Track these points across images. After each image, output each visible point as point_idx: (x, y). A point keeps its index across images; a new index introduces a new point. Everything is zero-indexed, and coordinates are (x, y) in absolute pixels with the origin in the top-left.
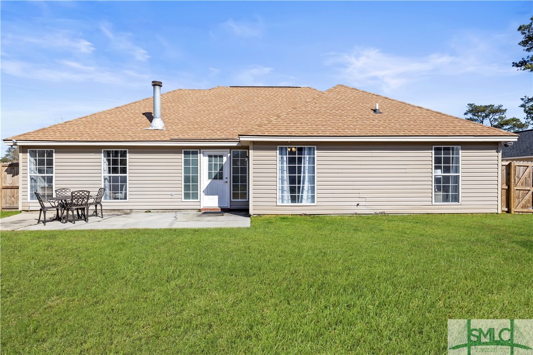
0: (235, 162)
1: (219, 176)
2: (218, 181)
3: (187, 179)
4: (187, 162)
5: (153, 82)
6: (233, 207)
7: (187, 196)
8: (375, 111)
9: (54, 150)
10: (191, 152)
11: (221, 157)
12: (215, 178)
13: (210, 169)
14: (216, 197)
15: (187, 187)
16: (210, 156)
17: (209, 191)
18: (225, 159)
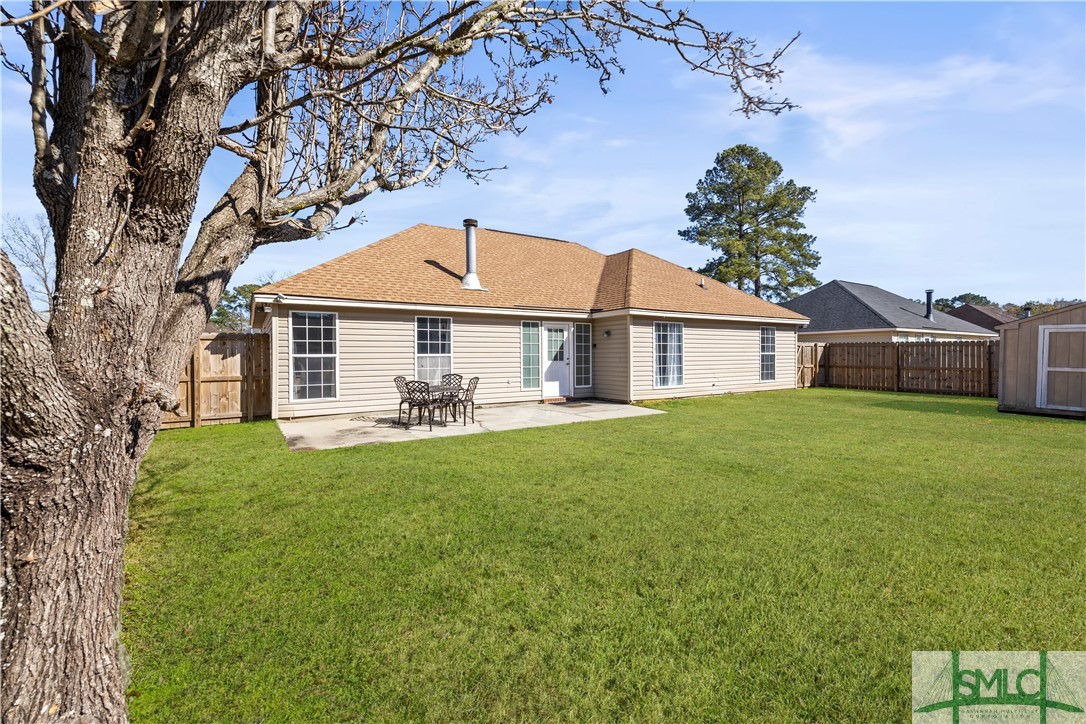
0: (579, 339)
1: (559, 357)
2: (558, 363)
3: (527, 361)
4: (527, 337)
5: (465, 221)
6: (577, 396)
7: (527, 383)
8: (701, 286)
9: (337, 314)
10: (531, 323)
11: (562, 331)
12: (555, 359)
13: (550, 347)
14: (557, 384)
15: (527, 372)
16: (550, 330)
17: (551, 377)
18: (566, 333)
